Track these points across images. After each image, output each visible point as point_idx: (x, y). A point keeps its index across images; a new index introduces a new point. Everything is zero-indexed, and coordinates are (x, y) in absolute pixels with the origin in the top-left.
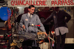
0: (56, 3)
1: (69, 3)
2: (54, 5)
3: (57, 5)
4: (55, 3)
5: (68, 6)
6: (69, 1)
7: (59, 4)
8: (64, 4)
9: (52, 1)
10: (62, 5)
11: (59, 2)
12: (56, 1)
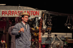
0: (7, 13)
1: (19, 13)
2: (5, 15)
3: (7, 15)
4: (5, 13)
5: (18, 16)
6: (19, 12)
7: (9, 14)
8: (14, 15)
9: (2, 12)
10: (12, 15)
11: (10, 12)
12: (6, 11)
